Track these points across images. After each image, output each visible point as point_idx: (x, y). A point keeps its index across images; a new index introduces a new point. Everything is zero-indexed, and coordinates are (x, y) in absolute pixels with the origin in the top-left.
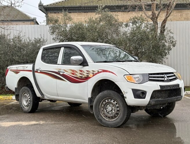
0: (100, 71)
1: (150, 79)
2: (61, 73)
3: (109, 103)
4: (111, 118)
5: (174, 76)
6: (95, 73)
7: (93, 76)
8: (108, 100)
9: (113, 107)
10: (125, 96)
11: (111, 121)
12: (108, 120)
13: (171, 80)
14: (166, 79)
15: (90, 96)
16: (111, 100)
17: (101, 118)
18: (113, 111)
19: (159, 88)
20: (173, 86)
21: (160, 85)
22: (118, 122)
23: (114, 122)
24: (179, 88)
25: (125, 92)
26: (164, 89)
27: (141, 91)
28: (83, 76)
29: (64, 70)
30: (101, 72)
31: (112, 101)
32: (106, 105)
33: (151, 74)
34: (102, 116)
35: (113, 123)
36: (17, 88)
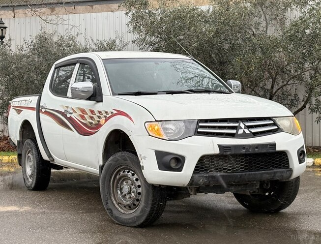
0: (115, 112)
1: (199, 130)
2: (68, 116)
3: (125, 178)
4: (128, 207)
5: (275, 124)
6: (108, 116)
7: (106, 122)
8: (124, 172)
9: (132, 185)
10: (141, 164)
11: (127, 213)
12: (123, 211)
13: (255, 135)
14: (240, 132)
15: (101, 163)
16: (128, 172)
17: (111, 207)
18: (132, 193)
19: (217, 151)
20: (257, 148)
21: (220, 143)
22: (138, 217)
23: (132, 216)
24: (273, 151)
25: (143, 155)
26: (228, 153)
27: (173, 156)
28: (93, 121)
29: (73, 109)
30: (115, 115)
31: (130, 174)
32: (121, 180)
33: (206, 121)
34: (115, 202)
35: (130, 219)
36: (19, 141)
